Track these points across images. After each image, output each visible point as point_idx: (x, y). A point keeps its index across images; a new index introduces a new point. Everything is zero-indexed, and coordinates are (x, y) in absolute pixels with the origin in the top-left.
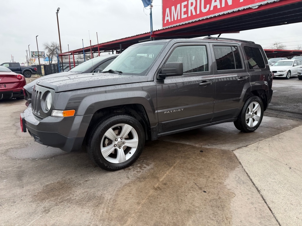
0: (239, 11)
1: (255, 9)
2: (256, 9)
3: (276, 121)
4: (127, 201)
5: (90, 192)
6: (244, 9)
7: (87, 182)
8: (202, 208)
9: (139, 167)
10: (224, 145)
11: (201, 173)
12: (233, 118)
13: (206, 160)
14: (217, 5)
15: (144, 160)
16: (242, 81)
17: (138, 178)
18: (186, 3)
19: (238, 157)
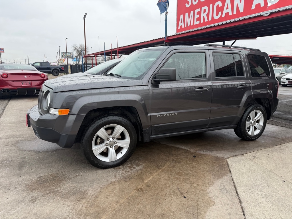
0: (250, 18)
1: (266, 16)
2: (268, 16)
3: (283, 130)
4: (107, 198)
5: (77, 187)
6: (255, 17)
7: (77, 177)
8: (177, 214)
9: (129, 167)
10: (219, 152)
11: (187, 179)
12: (232, 126)
13: (196, 165)
14: (229, 12)
15: (136, 160)
16: (242, 88)
17: (125, 177)
18: (199, 10)
19: (230, 165)
